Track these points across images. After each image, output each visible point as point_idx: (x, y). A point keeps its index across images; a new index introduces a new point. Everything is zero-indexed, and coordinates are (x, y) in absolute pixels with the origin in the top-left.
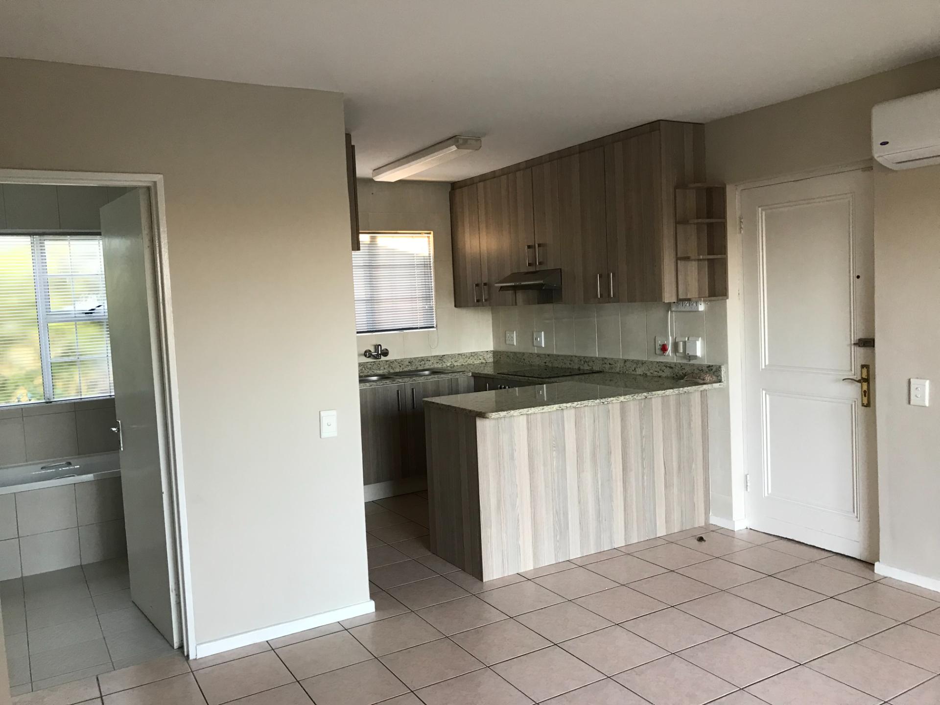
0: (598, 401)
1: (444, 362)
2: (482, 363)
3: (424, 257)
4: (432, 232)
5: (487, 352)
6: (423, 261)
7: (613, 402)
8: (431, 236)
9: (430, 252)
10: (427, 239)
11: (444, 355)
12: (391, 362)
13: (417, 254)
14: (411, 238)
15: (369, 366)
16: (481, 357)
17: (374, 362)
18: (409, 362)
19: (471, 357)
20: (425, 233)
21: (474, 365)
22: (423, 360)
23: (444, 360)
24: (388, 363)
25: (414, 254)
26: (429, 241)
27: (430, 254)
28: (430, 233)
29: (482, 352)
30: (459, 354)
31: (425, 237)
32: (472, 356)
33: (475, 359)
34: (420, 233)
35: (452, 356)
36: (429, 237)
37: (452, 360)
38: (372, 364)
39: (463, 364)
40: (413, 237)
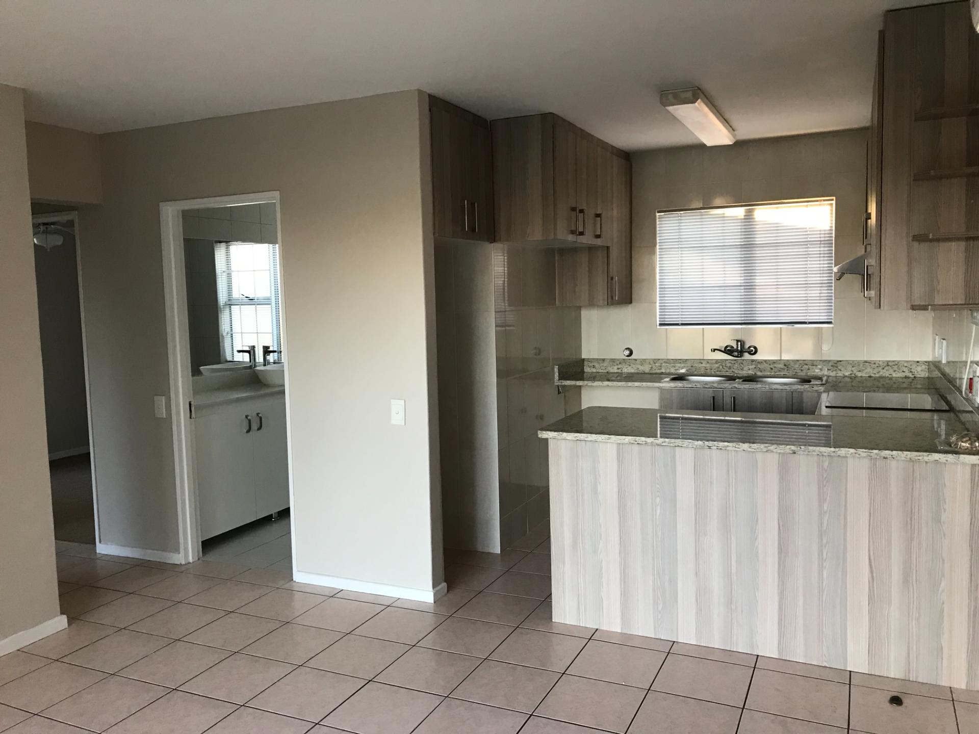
0: (700, 443)
1: (840, 370)
2: (906, 377)
3: (820, 231)
4: (834, 198)
5: (918, 362)
6: (819, 236)
7: (728, 448)
8: (834, 202)
9: (832, 224)
10: (829, 207)
11: (840, 361)
12: (758, 362)
13: (809, 228)
14: (805, 208)
15: (728, 365)
16: (905, 369)
17: (735, 360)
18: (785, 365)
19: (886, 368)
20: (824, 200)
21: (891, 379)
22: (807, 365)
23: (839, 368)
24: (754, 363)
25: (806, 228)
26: (832, 210)
27: (831, 227)
28: (832, 200)
29: (907, 362)
30: (866, 362)
31: (824, 205)
32: (888, 365)
33: (895, 371)
34: (817, 201)
35: (853, 364)
36: (831, 204)
37: (853, 369)
38: (733, 362)
39: (872, 375)
40: (807, 206)
